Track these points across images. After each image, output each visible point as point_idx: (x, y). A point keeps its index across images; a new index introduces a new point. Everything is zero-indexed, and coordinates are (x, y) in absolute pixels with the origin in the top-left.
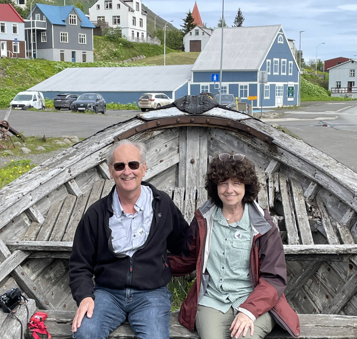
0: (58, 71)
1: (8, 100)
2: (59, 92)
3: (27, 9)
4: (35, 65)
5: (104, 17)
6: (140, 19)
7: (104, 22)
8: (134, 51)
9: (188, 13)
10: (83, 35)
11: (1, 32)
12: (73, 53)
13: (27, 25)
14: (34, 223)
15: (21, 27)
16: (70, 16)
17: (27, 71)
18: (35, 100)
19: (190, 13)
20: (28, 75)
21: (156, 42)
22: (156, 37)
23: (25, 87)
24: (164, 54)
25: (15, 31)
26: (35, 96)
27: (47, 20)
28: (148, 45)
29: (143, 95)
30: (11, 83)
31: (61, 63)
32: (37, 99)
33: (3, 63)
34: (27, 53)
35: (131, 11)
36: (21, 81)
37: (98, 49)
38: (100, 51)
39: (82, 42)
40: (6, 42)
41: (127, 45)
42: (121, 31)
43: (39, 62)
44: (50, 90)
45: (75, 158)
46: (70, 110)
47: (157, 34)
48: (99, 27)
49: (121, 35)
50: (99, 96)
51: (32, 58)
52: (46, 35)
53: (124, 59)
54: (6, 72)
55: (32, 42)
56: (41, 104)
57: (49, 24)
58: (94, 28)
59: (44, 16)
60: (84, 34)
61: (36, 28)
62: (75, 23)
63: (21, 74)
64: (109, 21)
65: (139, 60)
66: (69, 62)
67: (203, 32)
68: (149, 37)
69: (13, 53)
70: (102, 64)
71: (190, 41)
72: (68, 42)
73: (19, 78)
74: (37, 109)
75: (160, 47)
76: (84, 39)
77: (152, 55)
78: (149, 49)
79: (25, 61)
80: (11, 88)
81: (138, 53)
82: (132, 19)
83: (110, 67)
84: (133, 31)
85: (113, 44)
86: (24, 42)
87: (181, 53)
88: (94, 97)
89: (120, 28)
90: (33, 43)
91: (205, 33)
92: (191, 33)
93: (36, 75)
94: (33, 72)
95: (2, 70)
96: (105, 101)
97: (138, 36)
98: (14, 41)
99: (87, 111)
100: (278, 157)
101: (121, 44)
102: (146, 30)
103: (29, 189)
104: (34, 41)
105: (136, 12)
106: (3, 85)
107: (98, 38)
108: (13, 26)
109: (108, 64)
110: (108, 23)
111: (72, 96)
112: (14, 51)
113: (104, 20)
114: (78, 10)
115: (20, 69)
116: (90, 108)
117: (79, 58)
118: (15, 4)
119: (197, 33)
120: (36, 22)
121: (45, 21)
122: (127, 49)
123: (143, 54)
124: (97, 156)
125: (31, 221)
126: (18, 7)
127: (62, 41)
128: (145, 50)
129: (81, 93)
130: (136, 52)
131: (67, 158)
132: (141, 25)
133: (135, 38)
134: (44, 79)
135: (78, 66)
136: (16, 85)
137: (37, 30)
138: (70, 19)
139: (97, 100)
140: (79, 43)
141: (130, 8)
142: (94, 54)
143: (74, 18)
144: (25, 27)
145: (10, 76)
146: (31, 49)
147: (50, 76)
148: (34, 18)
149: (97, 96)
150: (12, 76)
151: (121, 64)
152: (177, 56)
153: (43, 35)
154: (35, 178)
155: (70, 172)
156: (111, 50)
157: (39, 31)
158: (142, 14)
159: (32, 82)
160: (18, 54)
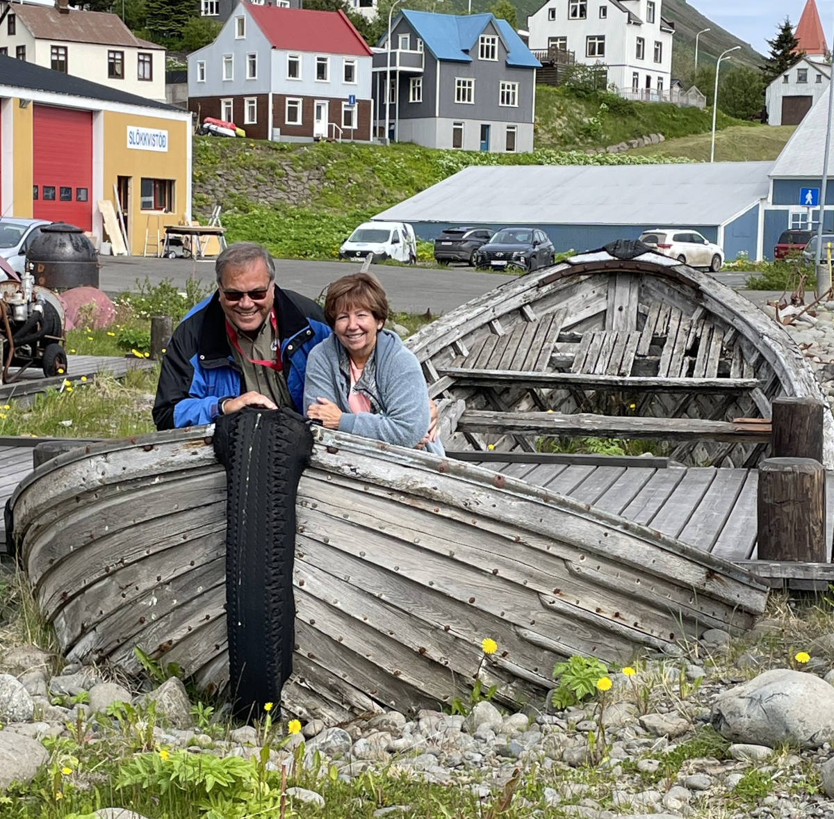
0: (446, 172)
1: (329, 241)
2: (446, 223)
3: (380, 21)
4: (393, 159)
5: (564, 39)
6: (656, 42)
7: (565, 51)
8: (635, 123)
9: (783, 25)
10: (510, 84)
11: (318, 78)
12: (485, 129)
13: (379, 60)
14: (459, 356)
15: (364, 67)
16: (483, 40)
17: (373, 172)
18: (395, 242)
19: (787, 24)
20: (375, 181)
21: (695, 100)
22: (694, 88)
23: (369, 210)
24: (711, 130)
25: (350, 76)
26: (396, 232)
27: (427, 49)
28: (672, 108)
29: (644, 234)
30: (336, 202)
31: (454, 153)
32: (401, 240)
33: (319, 153)
34: (375, 128)
35: (634, 23)
36: (359, 196)
37: (545, 117)
38: (550, 123)
39: (508, 103)
40: (327, 102)
41: (620, 108)
42: (605, 73)
43: (403, 151)
44: (427, 220)
45: (499, 299)
46: (471, 265)
47: (697, 80)
48: (552, 64)
49: (606, 83)
50: (540, 235)
51: (386, 140)
52: (421, 85)
53: (610, 143)
54: (325, 174)
55: (387, 103)
56: (408, 251)
57: (430, 58)
58: (538, 68)
59: (419, 40)
60: (514, 83)
61: (399, 68)
62: (493, 56)
63: (360, 181)
64: (577, 48)
65: (646, 145)
66: (473, 152)
67: (818, 76)
68: (676, 89)
69: (343, 129)
70: (553, 156)
71: (784, 97)
72: (472, 102)
73: (355, 188)
74: (398, 261)
75: (703, 114)
76: (514, 94)
77: (683, 133)
78: (674, 119)
79: (371, 149)
80: (335, 212)
81: (647, 129)
82: (635, 42)
83: (572, 163)
84: (635, 74)
85: (583, 106)
86: (369, 102)
87: (757, 130)
88: (529, 238)
89: (604, 65)
90: (390, 105)
91: (822, 77)
92: (786, 77)
93: (394, 183)
94: (387, 175)
95: (317, 169)
96: (553, 248)
97: (648, 85)
98: (346, 100)
99: (512, 268)
100: (703, 304)
101: (603, 106)
102: (670, 71)
103: (457, 323)
104: (393, 100)
105: (645, 25)
106: (318, 205)
107: (546, 91)
108: (345, 64)
109: (568, 157)
110: (574, 53)
111: (479, 235)
112: (345, 125)
113: (564, 46)
114: (503, 24)
115: (358, 169)
116: (518, 262)
117: (498, 142)
118: (349, 6)
119: (802, 78)
120: (401, 53)
121: (422, 52)
122: (618, 119)
123: (657, 130)
124: (521, 298)
125: (456, 354)
126: (357, 15)
127: (458, 99)
128: (664, 119)
129: (499, 227)
130: (641, 125)
131: (492, 298)
132: (658, 57)
133: (639, 92)
134: (412, 191)
135: (495, 162)
136: (346, 205)
137: (401, 73)
138: (482, 47)
139: (536, 244)
140: (500, 104)
141: (631, 17)
142: (535, 131)
143: (490, 44)
144: (373, 67)
145: (334, 184)
146: (385, 118)
147: (426, 185)
148: (395, 46)
149: (536, 236)
150: (340, 184)
151: (600, 155)
152: (747, 137)
153: (414, 85)
154: (462, 315)
155: (494, 311)
156: (577, 120)
157: (405, 77)
158: (661, 30)
159: (384, 198)
160: (354, 130)
